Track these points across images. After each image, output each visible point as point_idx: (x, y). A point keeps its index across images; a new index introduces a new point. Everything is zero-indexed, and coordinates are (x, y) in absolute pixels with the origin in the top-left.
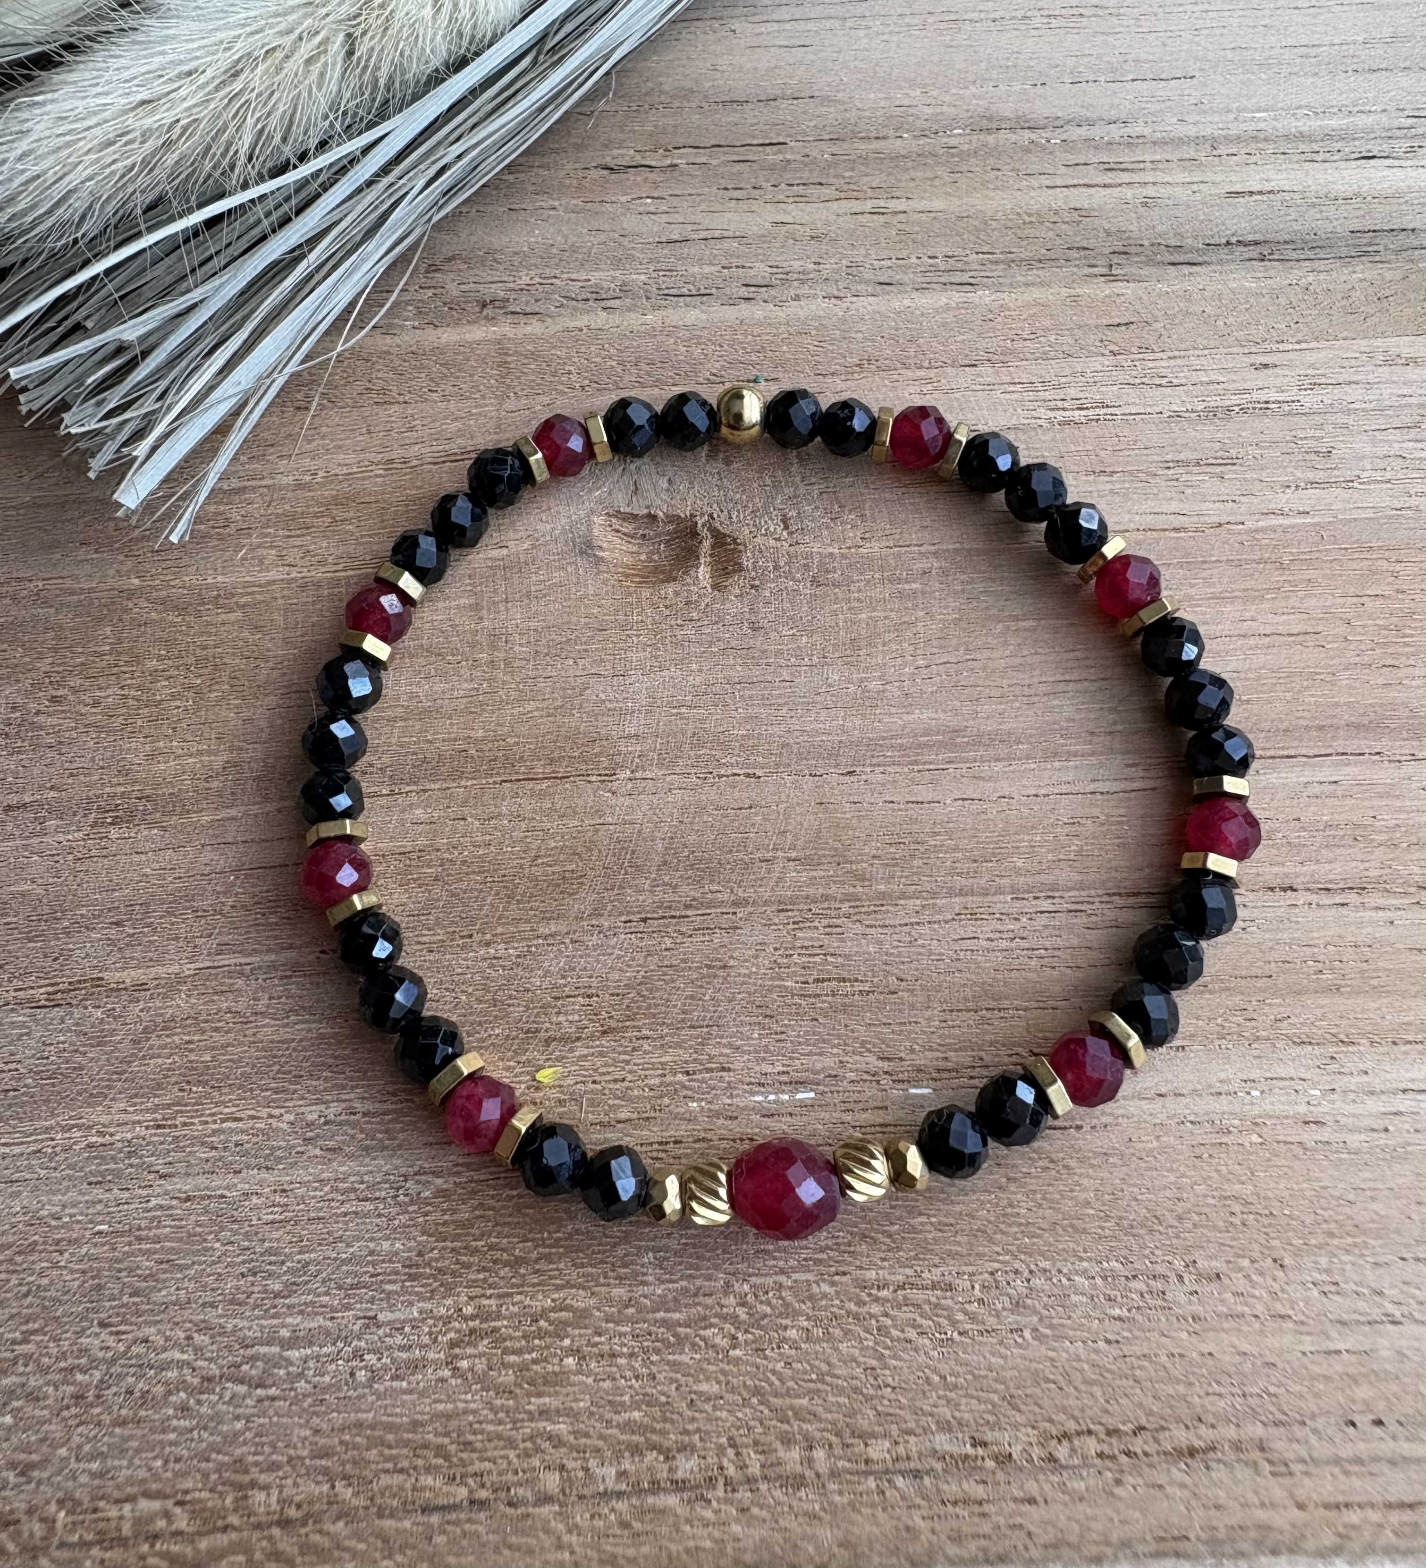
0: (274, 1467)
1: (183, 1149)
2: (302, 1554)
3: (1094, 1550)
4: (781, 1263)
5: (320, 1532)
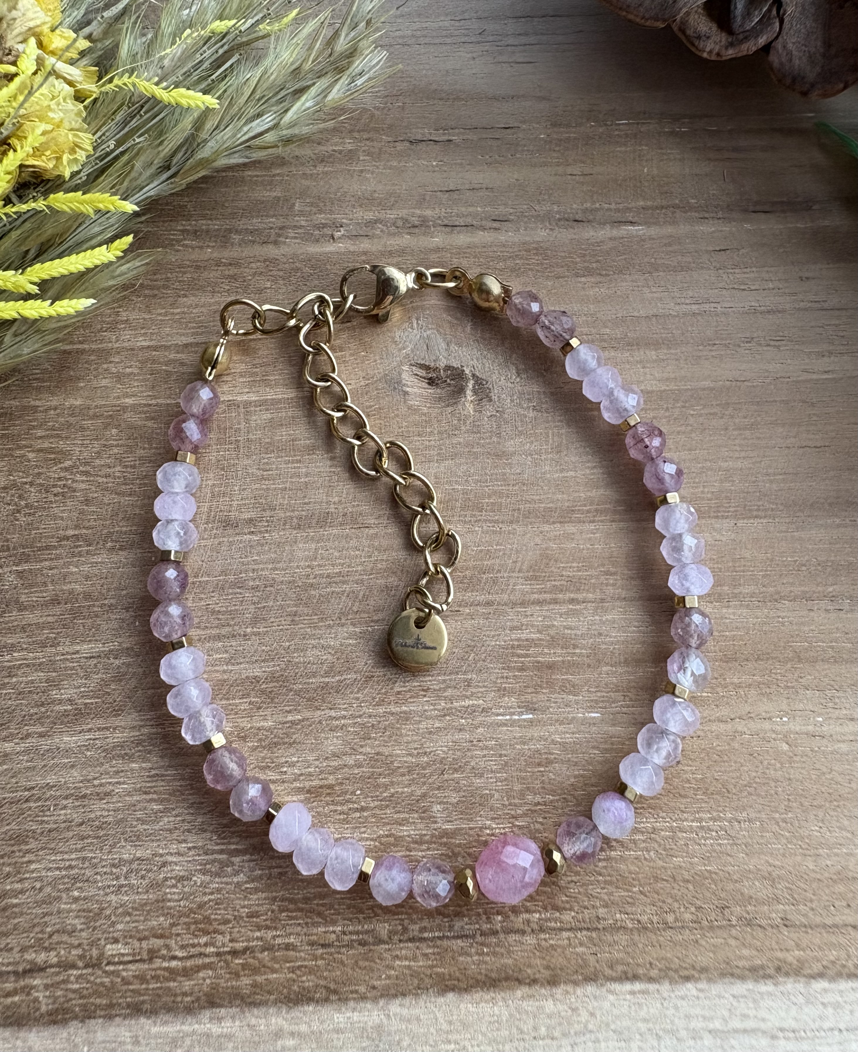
0: (227, 922)
2: (244, 969)
3: (686, 973)
4: (513, 812)
5: (254, 958)
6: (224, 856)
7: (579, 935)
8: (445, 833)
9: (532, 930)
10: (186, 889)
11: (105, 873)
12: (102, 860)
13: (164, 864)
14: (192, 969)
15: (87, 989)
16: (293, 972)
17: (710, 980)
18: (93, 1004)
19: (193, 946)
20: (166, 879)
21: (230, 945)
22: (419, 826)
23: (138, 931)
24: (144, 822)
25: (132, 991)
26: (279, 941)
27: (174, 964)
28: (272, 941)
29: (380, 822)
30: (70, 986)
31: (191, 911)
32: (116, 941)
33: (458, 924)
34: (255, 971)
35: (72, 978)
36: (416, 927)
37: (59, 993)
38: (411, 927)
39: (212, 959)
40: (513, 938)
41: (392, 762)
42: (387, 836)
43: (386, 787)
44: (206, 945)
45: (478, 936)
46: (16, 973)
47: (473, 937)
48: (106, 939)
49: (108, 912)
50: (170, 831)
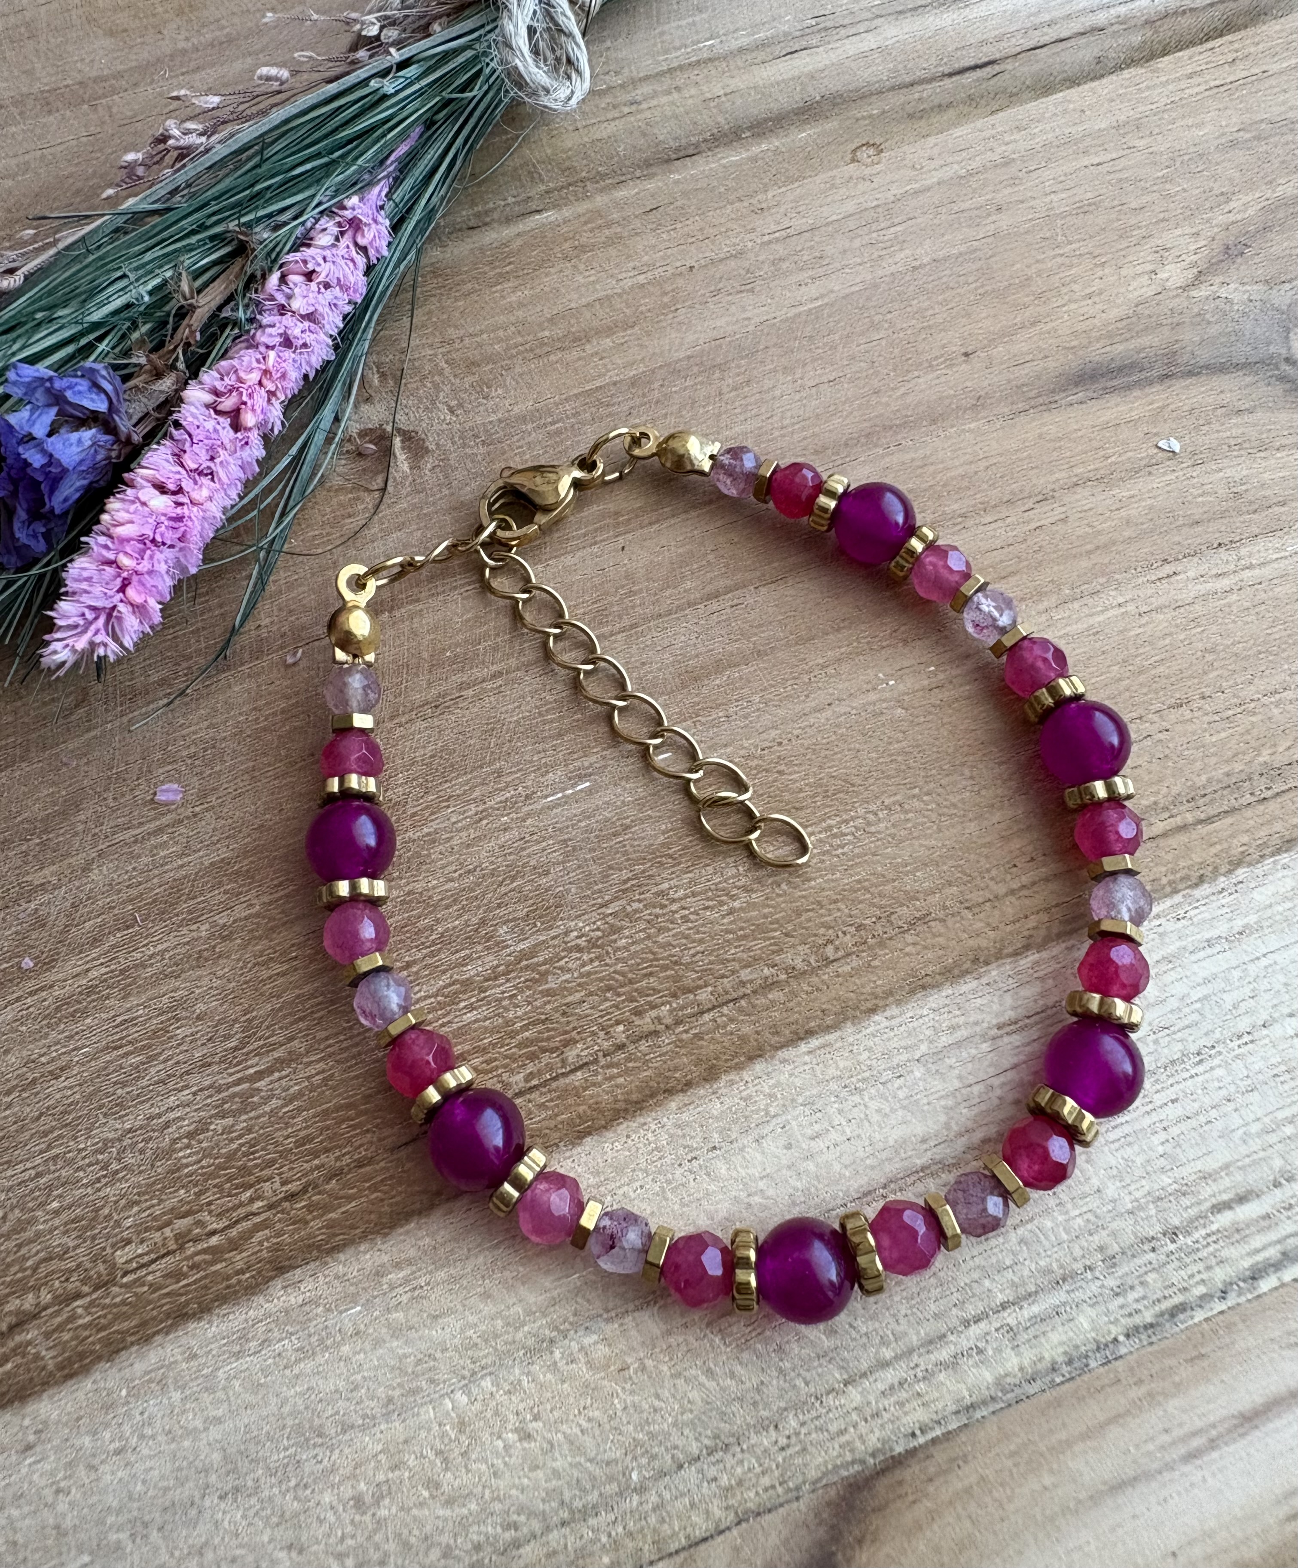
0: (271, 1163)
1: (128, 977)
2: (310, 1212)
3: (869, 1005)
4: (599, 901)
5: (319, 1193)
6: (245, 1086)
7: (725, 1010)
8: (524, 955)
9: (667, 1027)
10: (204, 1145)
11: (90, 1165)
12: (80, 1151)
13: (167, 1125)
14: (241, 1238)
15: (105, 1316)
16: (376, 1191)
18: (118, 1332)
19: (235, 1208)
20: (174, 1141)
21: (284, 1189)
22: (486, 960)
23: (155, 1219)
24: (124, 1085)
25: (168, 1294)
26: (347, 1160)
27: (214, 1240)
28: (338, 1164)
29: (436, 971)
30: (81, 1322)
31: (220, 1167)
32: (129, 1242)
34: (326, 1208)
35: (80, 1311)
37: (66, 1336)
38: (513, 1079)
39: (264, 1216)
40: (643, 1046)
41: (430, 897)
42: (450, 985)
43: (432, 928)
44: (252, 1200)
45: (602, 1058)
47: (597, 1061)
48: (113, 1246)
49: (106, 1211)
50: (163, 1082)
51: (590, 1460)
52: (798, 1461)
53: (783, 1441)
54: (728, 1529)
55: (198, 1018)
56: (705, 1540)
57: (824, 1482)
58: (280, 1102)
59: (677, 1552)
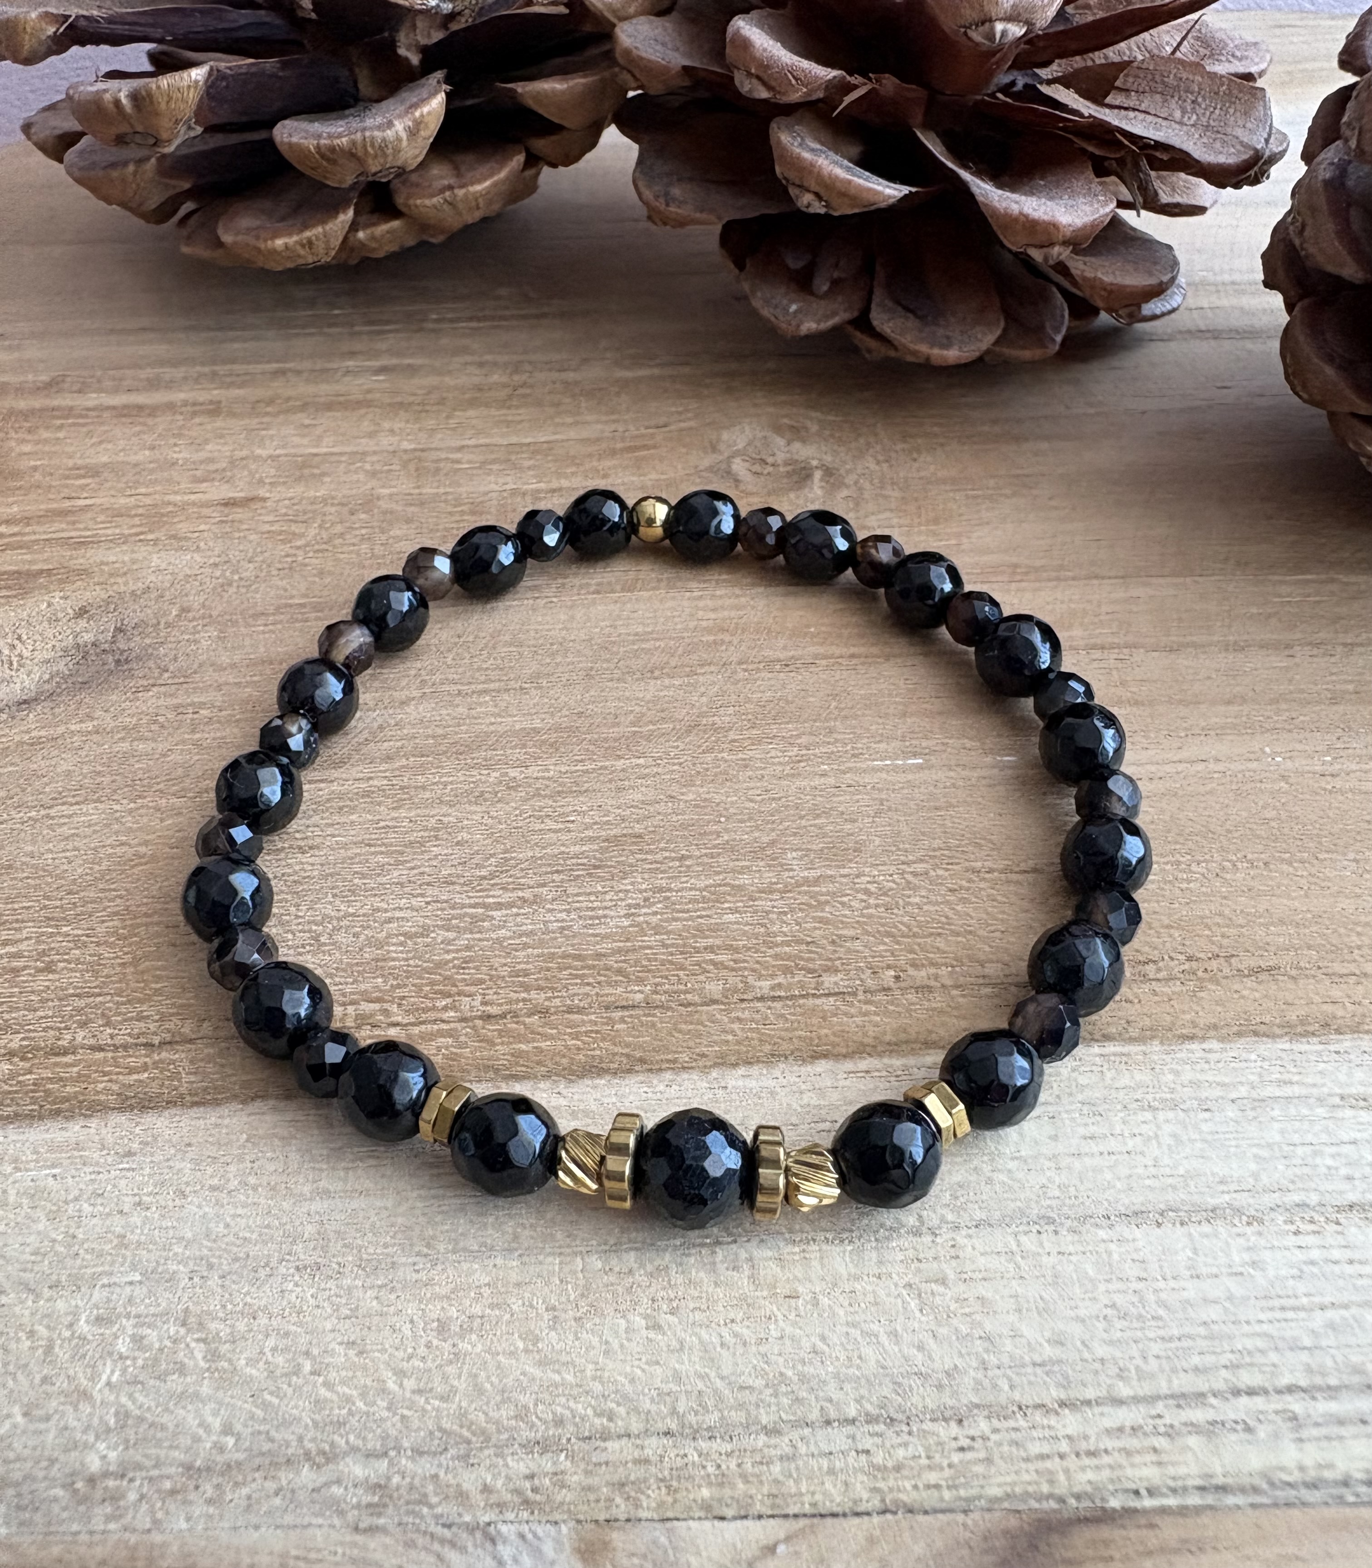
6: (480, 911)
8: (806, 881)
10: (418, 947)
12: (297, 917)
13: (389, 921)
16: (576, 1039)
17: (1221, 1040)
19: (425, 1010)
20: (389, 936)
21: (483, 1008)
22: (764, 875)
23: (344, 995)
24: (363, 876)
26: (557, 1002)
28: (547, 1003)
29: (709, 870)
31: (426, 971)
33: (829, 980)
34: (520, 1038)
36: (766, 984)
37: (211, 1069)
38: (758, 984)
39: (452, 1025)
41: (725, 809)
42: (720, 885)
43: (718, 834)
44: (445, 1008)
45: (860, 993)
46: (149, 1045)
47: (854, 994)
50: (402, 885)
51: (722, 1378)
52: (979, 1469)
53: (965, 1442)
54: (868, 1514)
55: (458, 843)
56: (834, 1515)
57: (1006, 1505)
58: (509, 934)
59: (796, 1516)
